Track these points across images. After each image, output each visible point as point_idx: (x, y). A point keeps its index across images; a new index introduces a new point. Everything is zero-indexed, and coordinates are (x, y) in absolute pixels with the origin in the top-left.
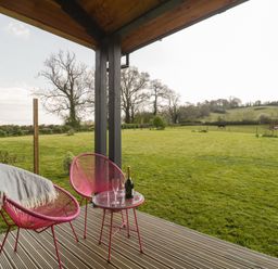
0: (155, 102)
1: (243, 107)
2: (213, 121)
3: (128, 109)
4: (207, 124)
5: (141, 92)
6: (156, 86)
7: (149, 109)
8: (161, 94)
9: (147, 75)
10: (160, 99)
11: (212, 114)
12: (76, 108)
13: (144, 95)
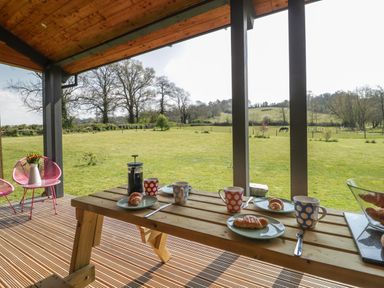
0: (162, 101)
1: (252, 107)
2: (221, 121)
3: (131, 107)
4: (216, 124)
5: (146, 89)
6: (163, 83)
7: (155, 107)
8: (168, 93)
9: (152, 71)
10: (167, 97)
11: (222, 114)
12: (67, 105)
13: (148, 93)
